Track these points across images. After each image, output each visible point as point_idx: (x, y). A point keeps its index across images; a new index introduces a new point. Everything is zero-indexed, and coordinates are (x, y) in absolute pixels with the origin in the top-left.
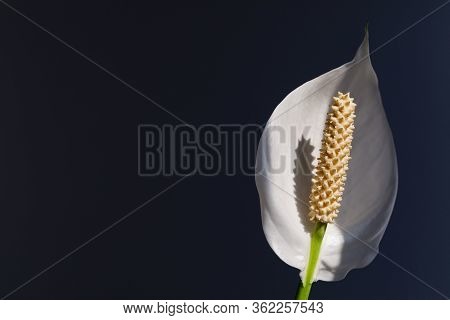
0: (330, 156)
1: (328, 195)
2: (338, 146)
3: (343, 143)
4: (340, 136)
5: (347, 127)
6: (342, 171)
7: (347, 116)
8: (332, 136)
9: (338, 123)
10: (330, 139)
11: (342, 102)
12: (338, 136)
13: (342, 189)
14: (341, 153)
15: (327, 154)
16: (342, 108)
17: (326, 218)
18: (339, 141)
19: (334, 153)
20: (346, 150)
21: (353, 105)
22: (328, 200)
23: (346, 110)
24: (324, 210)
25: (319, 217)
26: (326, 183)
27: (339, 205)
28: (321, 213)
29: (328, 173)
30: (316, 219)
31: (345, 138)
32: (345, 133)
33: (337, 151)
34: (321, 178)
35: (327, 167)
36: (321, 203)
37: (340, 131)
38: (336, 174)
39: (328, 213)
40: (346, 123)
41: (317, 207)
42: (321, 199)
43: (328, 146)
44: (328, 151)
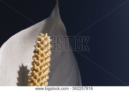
0: (37, 71)
2: (41, 64)
3: (44, 62)
4: (42, 58)
5: (46, 53)
6: (45, 80)
7: (46, 46)
8: (38, 59)
9: (40, 51)
10: (36, 60)
12: (41, 58)
14: (44, 68)
15: (35, 70)
16: (43, 42)
18: (42, 61)
19: (39, 69)
20: (46, 67)
21: (49, 40)
23: (46, 43)
29: (36, 81)
31: (46, 59)
33: (41, 68)
34: (32, 84)
35: (35, 78)
37: (42, 55)
38: (41, 82)
40: (46, 50)
43: (35, 65)
44: (35, 68)
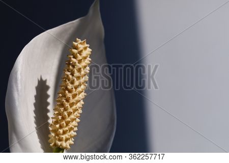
0: (70, 91)
1: (67, 123)
2: (77, 83)
3: (81, 80)
4: (79, 75)
5: (84, 67)
7: (85, 58)
8: (72, 74)
9: (77, 64)
10: (71, 76)
11: (81, 47)
12: (77, 74)
13: (78, 120)
14: (79, 89)
15: (67, 89)
16: (81, 51)
17: (64, 144)
19: (74, 89)
21: (89, 50)
22: (67, 129)
23: (85, 53)
24: (64, 137)
25: (59, 143)
26: (66, 113)
27: (75, 134)
28: (60, 140)
29: (67, 105)
30: (55, 145)
31: (83, 76)
32: (83, 73)
33: (76, 87)
34: (62, 109)
35: (67, 100)
36: (61, 131)
37: (79, 70)
38: (74, 107)
39: (67, 140)
40: (83, 64)
41: (57, 134)
42: (61, 127)
43: (69, 83)
44: (68, 87)
